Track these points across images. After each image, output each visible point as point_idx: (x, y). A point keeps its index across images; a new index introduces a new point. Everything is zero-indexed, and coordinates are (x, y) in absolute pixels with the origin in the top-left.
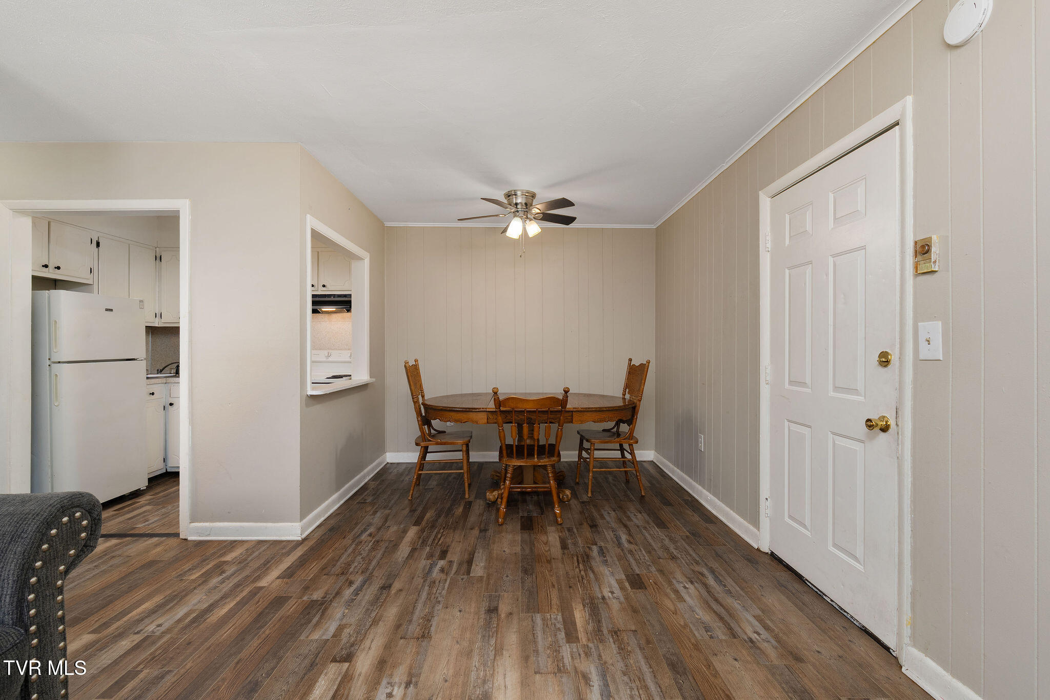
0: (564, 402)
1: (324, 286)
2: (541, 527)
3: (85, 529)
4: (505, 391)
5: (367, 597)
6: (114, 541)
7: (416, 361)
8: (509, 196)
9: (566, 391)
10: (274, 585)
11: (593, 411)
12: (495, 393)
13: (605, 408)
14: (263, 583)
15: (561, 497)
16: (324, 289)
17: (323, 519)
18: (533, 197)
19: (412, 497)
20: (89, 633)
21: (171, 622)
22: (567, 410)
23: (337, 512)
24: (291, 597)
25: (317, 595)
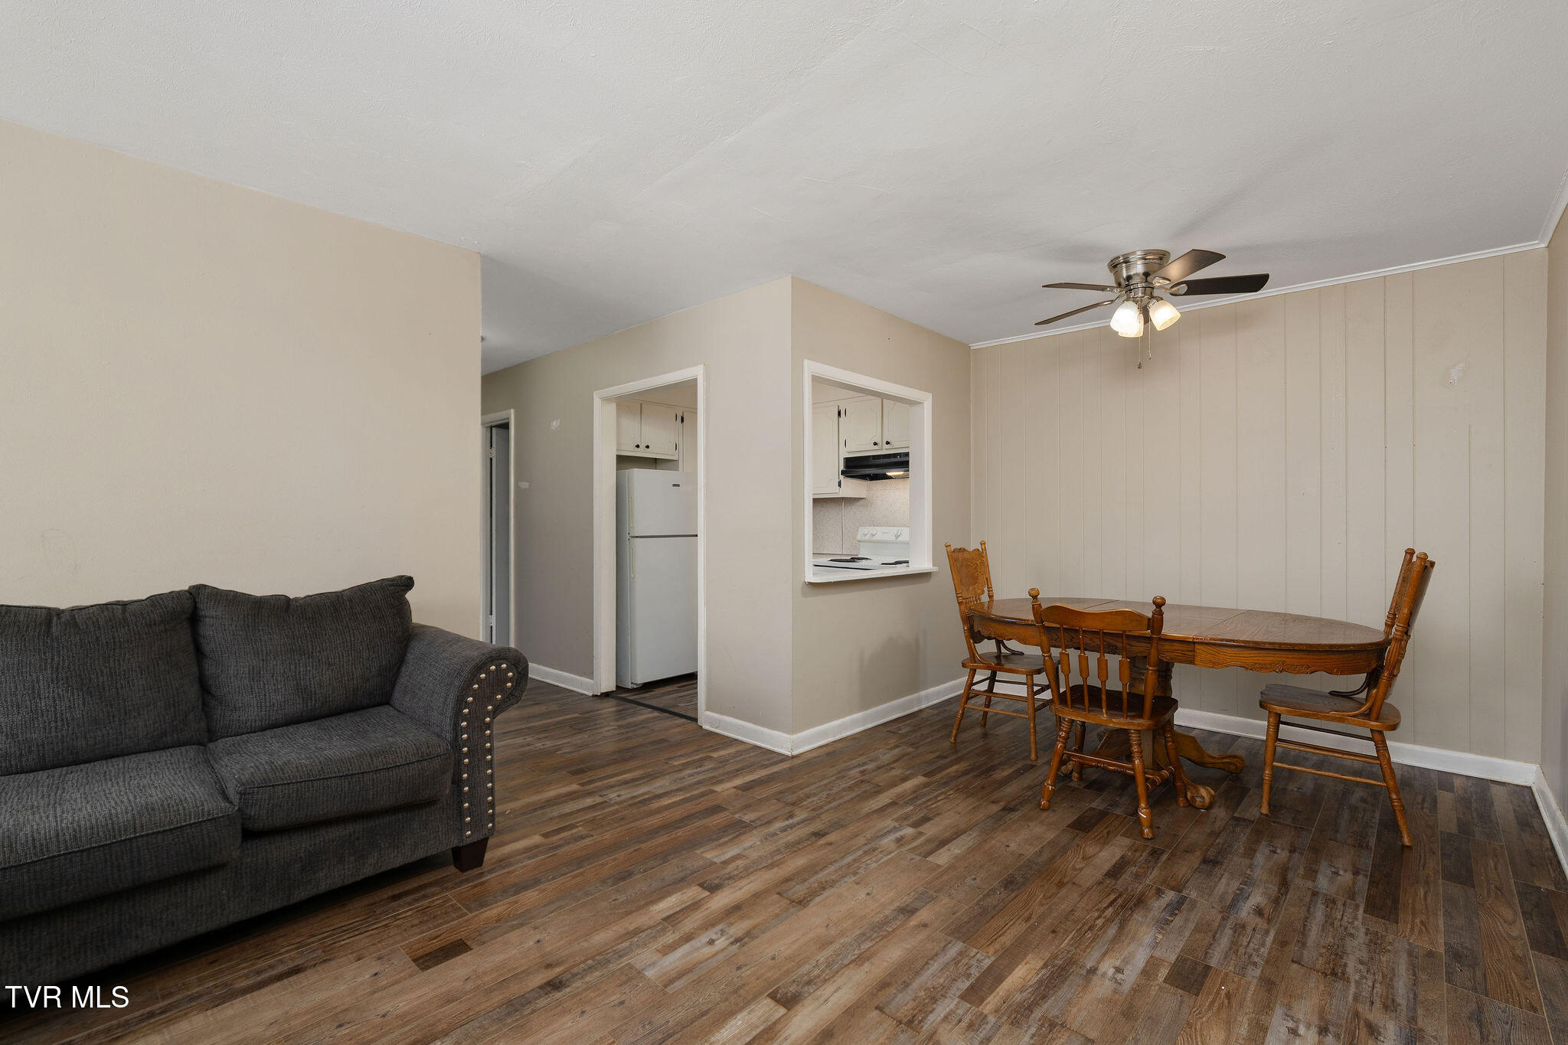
0: (1156, 622)
1: (888, 443)
2: (1108, 833)
3: (510, 680)
4: (1051, 594)
5: (789, 838)
6: (656, 714)
7: (983, 544)
8: (1115, 266)
9: (1159, 604)
10: (726, 793)
11: (1240, 646)
12: (1035, 597)
13: (1270, 643)
14: (718, 788)
15: (1189, 797)
16: (888, 446)
17: (831, 739)
18: (1161, 259)
19: (955, 740)
20: (578, 784)
21: (629, 796)
22: (1162, 637)
23: (857, 736)
24: (726, 809)
25: (748, 817)
